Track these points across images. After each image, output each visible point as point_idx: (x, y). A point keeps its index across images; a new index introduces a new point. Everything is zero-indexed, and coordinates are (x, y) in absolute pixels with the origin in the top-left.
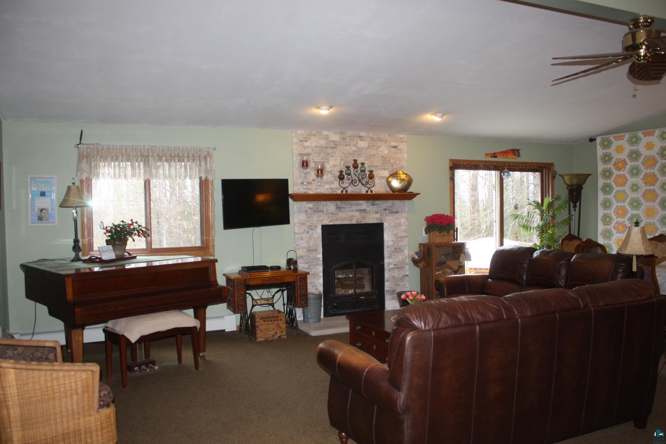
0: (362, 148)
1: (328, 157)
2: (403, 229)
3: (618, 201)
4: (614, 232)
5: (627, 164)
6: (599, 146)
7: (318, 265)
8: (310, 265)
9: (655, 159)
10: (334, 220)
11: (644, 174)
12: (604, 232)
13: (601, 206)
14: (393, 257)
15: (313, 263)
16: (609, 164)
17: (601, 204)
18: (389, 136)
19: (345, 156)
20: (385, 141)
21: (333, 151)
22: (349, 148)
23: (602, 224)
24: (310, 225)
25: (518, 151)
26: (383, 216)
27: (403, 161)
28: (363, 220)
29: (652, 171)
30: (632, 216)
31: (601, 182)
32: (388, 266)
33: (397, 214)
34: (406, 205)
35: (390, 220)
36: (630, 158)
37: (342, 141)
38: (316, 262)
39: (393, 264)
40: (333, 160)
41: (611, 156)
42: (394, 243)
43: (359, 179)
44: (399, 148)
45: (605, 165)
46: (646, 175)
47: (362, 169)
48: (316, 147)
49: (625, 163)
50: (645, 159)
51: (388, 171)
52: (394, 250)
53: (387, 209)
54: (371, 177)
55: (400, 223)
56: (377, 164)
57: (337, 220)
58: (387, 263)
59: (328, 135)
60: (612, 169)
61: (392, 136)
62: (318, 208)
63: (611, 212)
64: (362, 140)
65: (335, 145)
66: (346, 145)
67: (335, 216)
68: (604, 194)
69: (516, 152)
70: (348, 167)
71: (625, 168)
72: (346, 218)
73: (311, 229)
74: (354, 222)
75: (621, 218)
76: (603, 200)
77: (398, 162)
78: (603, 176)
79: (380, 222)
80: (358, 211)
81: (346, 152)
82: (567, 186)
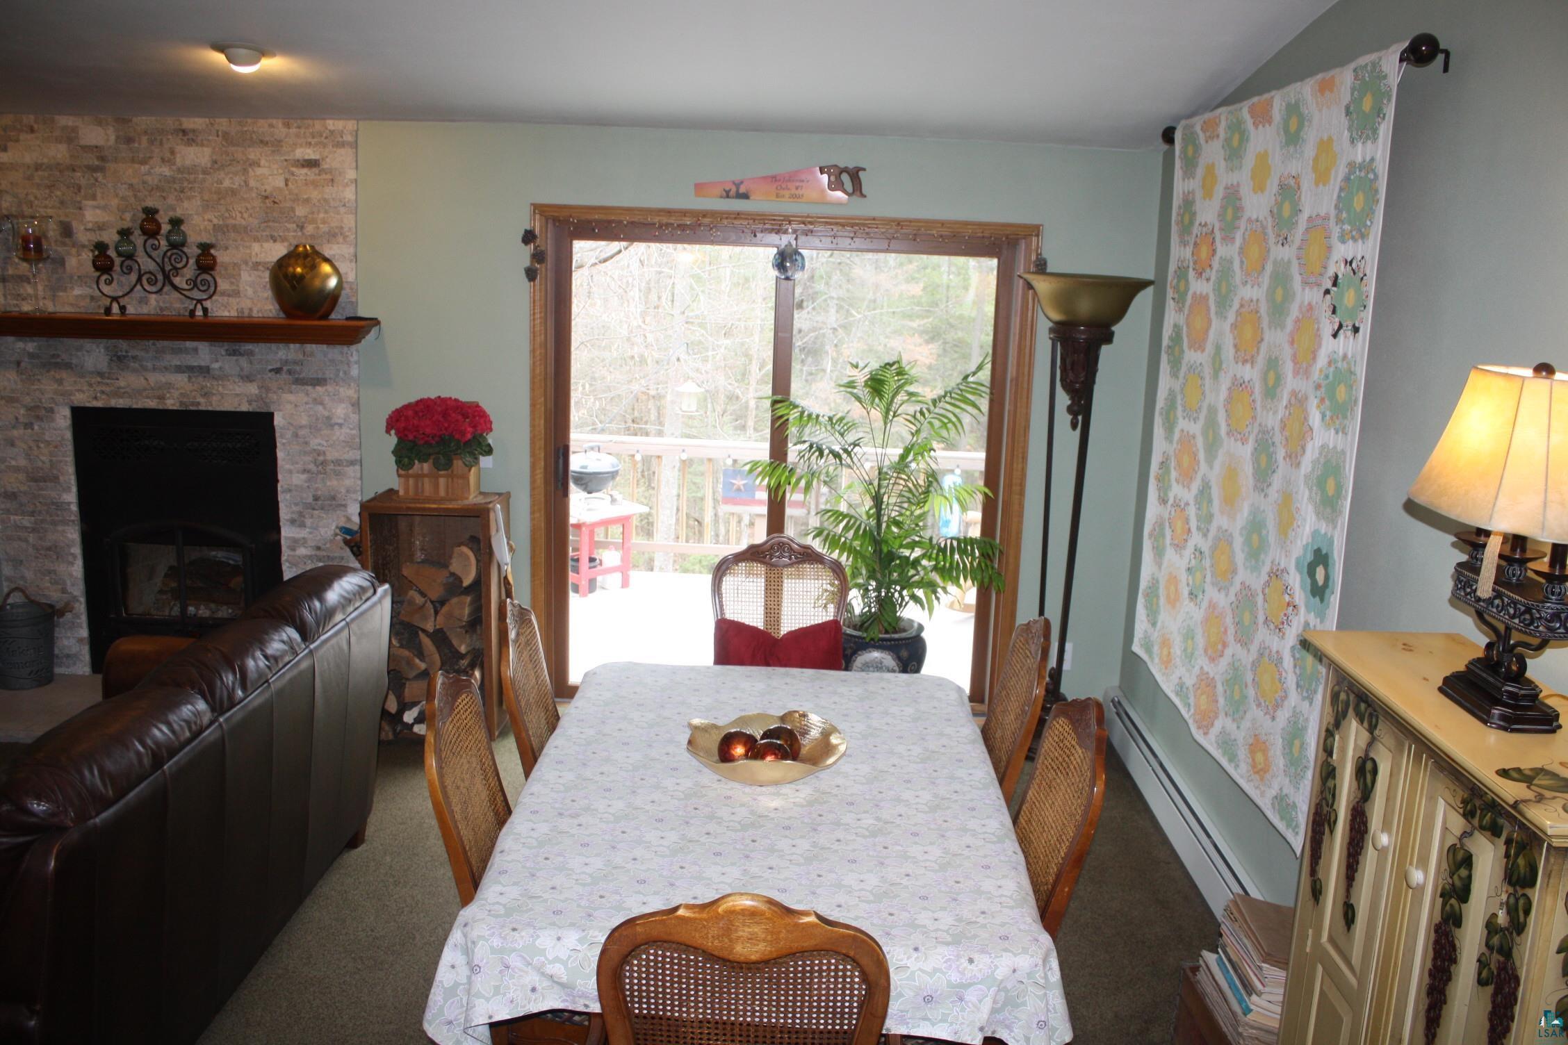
0: (192, 170)
1: (79, 199)
2: (342, 438)
5: (1214, 252)
7: (65, 522)
8: (43, 521)
10: (107, 395)
14: (308, 522)
15: (51, 516)
16: (1187, 243)
18: (288, 126)
19: (135, 196)
20: (277, 145)
21: (92, 181)
22: (144, 169)
24: (32, 404)
26: (268, 390)
27: (342, 210)
28: (202, 400)
30: (1202, 488)
32: (293, 549)
33: (318, 388)
34: (355, 358)
35: (296, 406)
36: (1222, 224)
37: (123, 147)
38: (59, 513)
39: (310, 543)
40: (98, 207)
41: (1193, 209)
42: (309, 480)
43: (163, 270)
44: (325, 166)
45: (1183, 248)
46: (1241, 310)
47: (174, 238)
48: (38, 167)
49: (1212, 244)
50: (1247, 234)
51: (286, 244)
52: (310, 500)
53: (285, 368)
54: (206, 263)
55: (329, 418)
56: (244, 223)
57: (117, 394)
58: (286, 538)
59: (74, 129)
61: (299, 127)
62: (53, 356)
64: (191, 142)
65: (100, 161)
66: (133, 161)
67: (108, 381)
68: (1169, 372)
70: (125, 233)
71: (1210, 268)
72: (145, 389)
73: (39, 418)
74: (171, 404)
77: (322, 215)
79: (258, 410)
80: (184, 372)
81: (135, 181)
82: (1051, 325)
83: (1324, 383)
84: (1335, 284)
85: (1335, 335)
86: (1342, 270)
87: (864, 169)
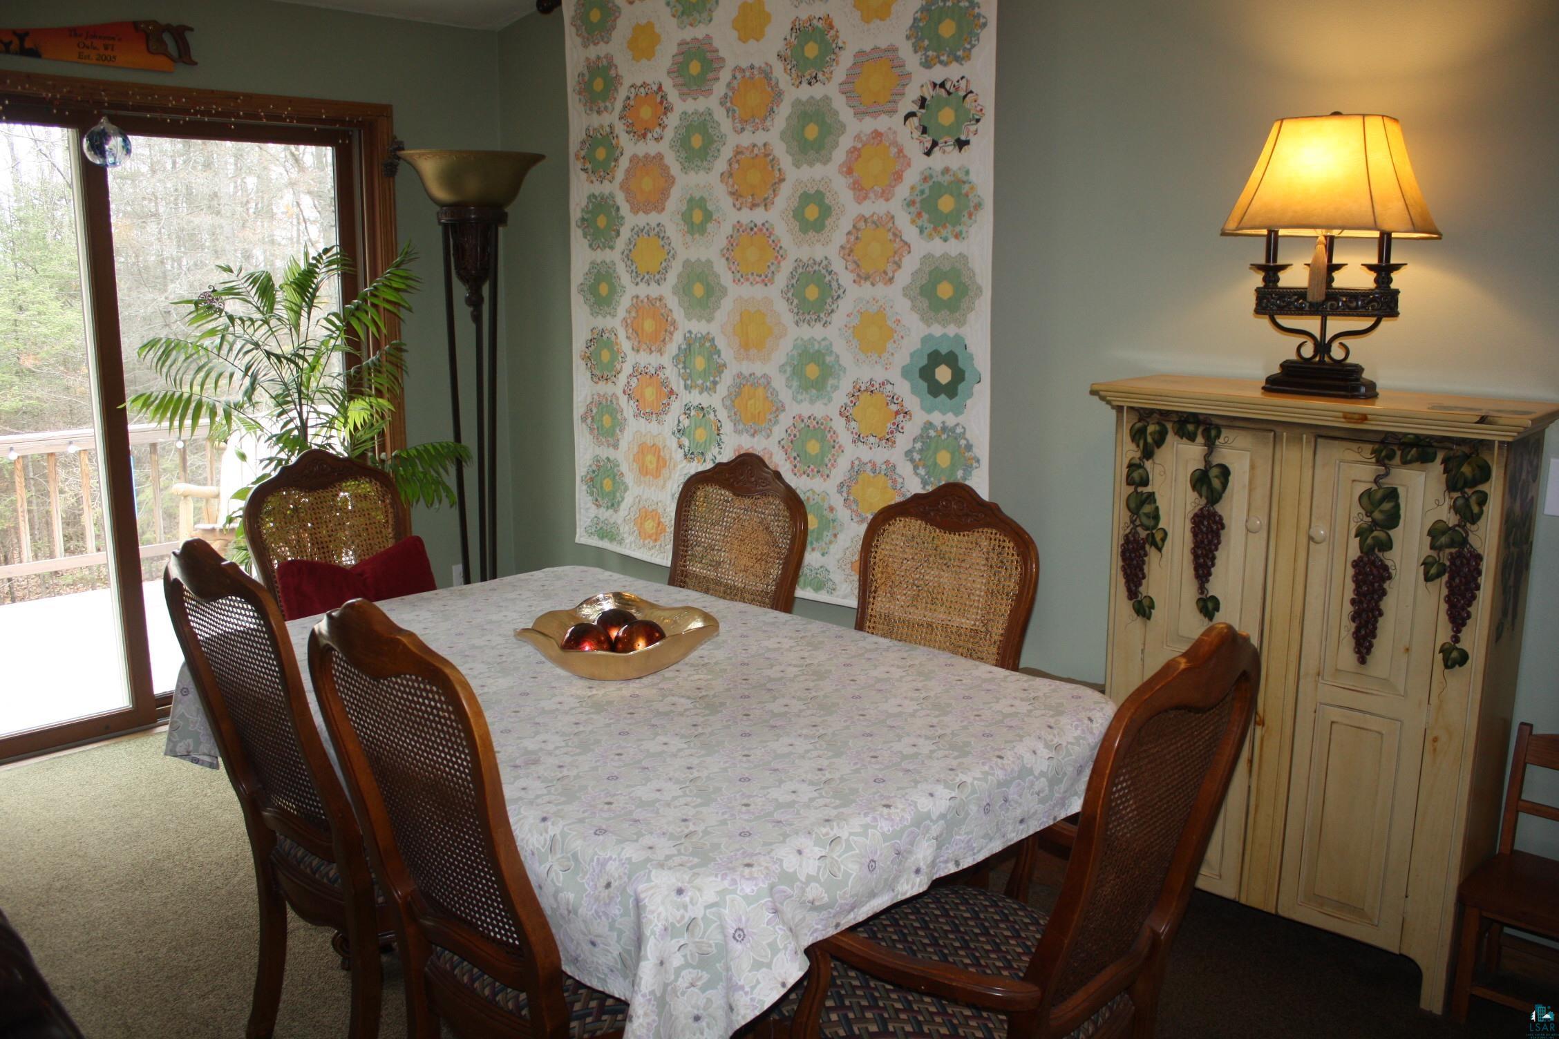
3: (637, 275)
4: (625, 413)
5: (668, 109)
6: (573, 30)
9: (773, 83)
11: (731, 154)
12: (595, 411)
13: (582, 299)
16: (606, 108)
17: (581, 291)
23: (589, 375)
25: (180, 33)
29: (760, 138)
30: (689, 345)
31: (581, 189)
36: (680, 80)
41: (613, 73)
45: (595, 115)
46: (738, 157)
49: (661, 103)
50: (735, 83)
60: (617, 131)
63: (615, 323)
68: (590, 246)
69: (167, 37)
71: (662, 126)
75: (651, 352)
76: (589, 272)
78: (588, 166)
82: (438, 209)
83: (918, 199)
84: (922, 106)
85: (928, 153)
86: (928, 93)
87: (191, 30)
